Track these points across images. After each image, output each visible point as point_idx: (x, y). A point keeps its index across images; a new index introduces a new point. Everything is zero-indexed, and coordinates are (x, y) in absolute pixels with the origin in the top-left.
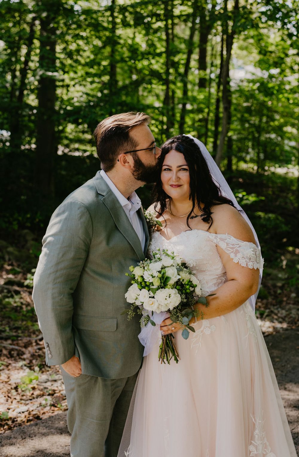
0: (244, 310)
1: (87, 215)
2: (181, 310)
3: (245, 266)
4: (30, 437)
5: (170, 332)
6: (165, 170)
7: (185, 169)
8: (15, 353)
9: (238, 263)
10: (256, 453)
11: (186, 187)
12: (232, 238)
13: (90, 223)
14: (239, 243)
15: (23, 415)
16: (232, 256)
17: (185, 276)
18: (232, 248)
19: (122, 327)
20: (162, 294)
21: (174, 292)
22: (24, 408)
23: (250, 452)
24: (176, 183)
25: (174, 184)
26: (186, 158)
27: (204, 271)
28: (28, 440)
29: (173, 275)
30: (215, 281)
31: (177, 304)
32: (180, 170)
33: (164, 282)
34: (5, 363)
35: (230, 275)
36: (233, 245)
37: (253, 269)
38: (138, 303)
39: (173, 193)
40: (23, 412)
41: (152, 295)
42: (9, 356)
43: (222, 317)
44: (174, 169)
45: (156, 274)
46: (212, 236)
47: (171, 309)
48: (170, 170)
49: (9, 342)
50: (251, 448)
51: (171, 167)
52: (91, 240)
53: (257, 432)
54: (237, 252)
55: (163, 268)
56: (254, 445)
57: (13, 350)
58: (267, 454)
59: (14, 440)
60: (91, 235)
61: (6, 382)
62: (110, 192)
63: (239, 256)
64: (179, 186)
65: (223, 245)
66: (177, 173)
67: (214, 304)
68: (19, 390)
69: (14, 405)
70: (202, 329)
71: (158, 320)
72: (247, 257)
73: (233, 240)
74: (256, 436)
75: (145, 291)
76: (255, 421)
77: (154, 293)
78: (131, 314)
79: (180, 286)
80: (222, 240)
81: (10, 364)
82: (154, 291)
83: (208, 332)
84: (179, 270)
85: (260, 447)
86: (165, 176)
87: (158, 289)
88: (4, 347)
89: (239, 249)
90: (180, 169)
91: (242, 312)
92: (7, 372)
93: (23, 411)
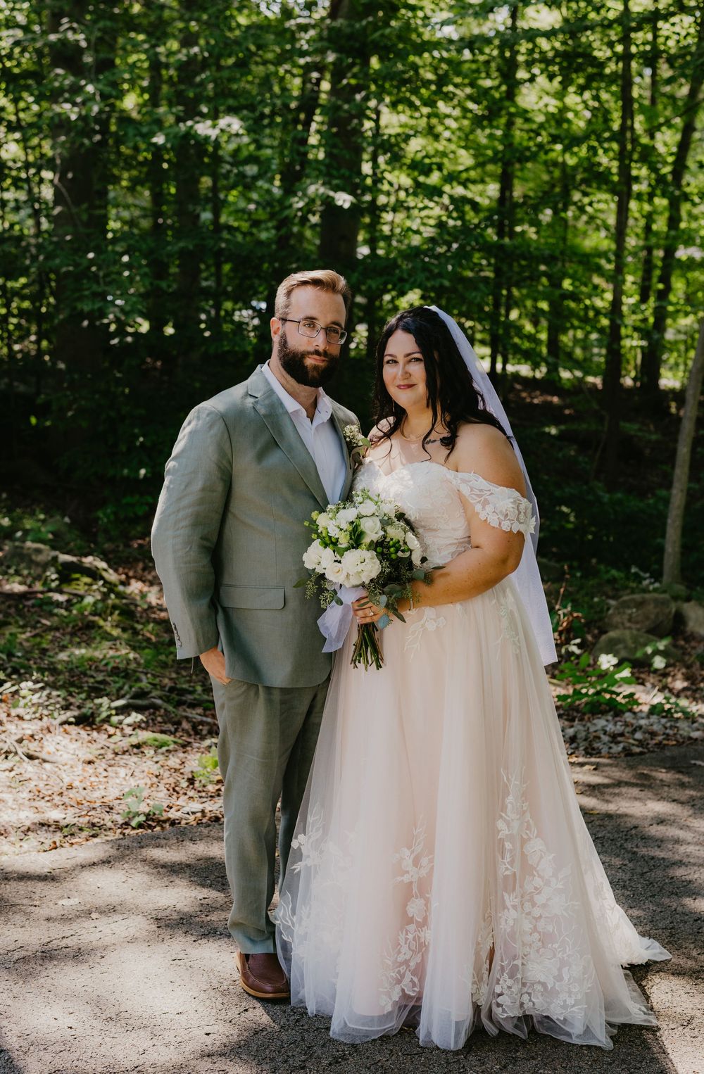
0: (498, 600)
1: (219, 426)
2: (384, 586)
3: (496, 525)
4: (191, 840)
5: (368, 620)
6: (388, 362)
7: (417, 360)
8: (205, 730)
9: (486, 520)
10: (507, 832)
11: (421, 388)
12: (481, 479)
13: (226, 436)
14: (491, 488)
15: (192, 817)
16: (478, 508)
17: (395, 533)
18: (480, 496)
19: (293, 603)
20: (352, 557)
21: (369, 555)
22: (196, 806)
23: (499, 831)
24: (406, 382)
25: (402, 383)
26: (419, 342)
27: (435, 530)
28: (187, 843)
29: (372, 531)
30: (453, 549)
31: (374, 574)
32: (410, 361)
33: (356, 537)
34: (180, 741)
35: (475, 541)
36: (481, 490)
37: (511, 531)
38: (319, 570)
39: (402, 398)
40: (193, 813)
41: (338, 558)
42: (192, 733)
43: (458, 607)
44: (401, 359)
45: (345, 526)
46: (450, 475)
47: (367, 582)
48: (396, 362)
49: (200, 710)
50: (501, 824)
51: (395, 357)
52: (231, 464)
53: (510, 799)
54: (486, 502)
55: (359, 517)
56: (505, 820)
57: (202, 723)
58: (529, 839)
59: (163, 842)
60: (230, 455)
61: (176, 770)
62: (270, 392)
63: (489, 508)
64: (410, 386)
65: (465, 490)
66: (405, 365)
67: (440, 583)
68: (197, 784)
69: (182, 801)
70: (422, 622)
71: (349, 597)
72: (501, 512)
73: (482, 483)
74: (509, 806)
75: (329, 550)
76: (508, 779)
77: (342, 555)
78: (311, 587)
79: (381, 547)
80: (464, 481)
81: (190, 743)
82: (341, 552)
83: (431, 626)
84: (385, 523)
85: (516, 824)
86: (389, 373)
87: (347, 549)
88: (187, 718)
89: (489, 498)
90: (410, 359)
91: (494, 602)
92: (181, 755)
93: (193, 810)
